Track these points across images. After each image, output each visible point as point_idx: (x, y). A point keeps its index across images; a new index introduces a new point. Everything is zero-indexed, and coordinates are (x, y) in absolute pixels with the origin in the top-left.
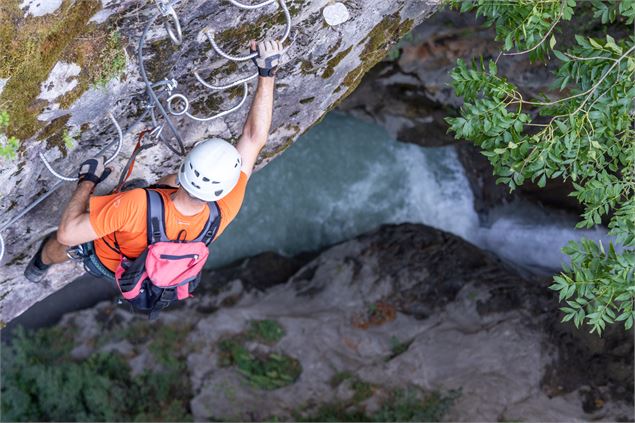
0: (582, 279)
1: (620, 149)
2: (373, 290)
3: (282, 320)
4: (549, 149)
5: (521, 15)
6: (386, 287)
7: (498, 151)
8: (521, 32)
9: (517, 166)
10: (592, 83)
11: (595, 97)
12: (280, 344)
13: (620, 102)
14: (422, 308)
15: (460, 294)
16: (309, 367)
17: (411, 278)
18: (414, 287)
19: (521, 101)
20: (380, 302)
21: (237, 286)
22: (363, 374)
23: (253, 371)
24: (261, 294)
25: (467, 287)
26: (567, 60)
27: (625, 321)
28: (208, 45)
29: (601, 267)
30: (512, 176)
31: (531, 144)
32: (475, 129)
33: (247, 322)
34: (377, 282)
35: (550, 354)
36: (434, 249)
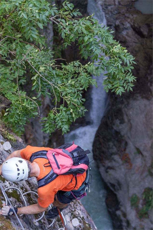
0: (117, 84)
1: (69, 74)
2: (117, 162)
3: (130, 195)
4: (72, 98)
5: (25, 109)
6: (116, 157)
7: (74, 116)
8: (31, 109)
9: (78, 109)
10: (48, 84)
11: (53, 83)
12: (139, 195)
13: (54, 74)
14: (123, 144)
15: (118, 130)
16: (147, 185)
17: (112, 148)
18: (116, 147)
19: (56, 108)
20: (122, 159)
21: (118, 213)
22: (148, 165)
23: (150, 205)
24: (121, 204)
25: (115, 128)
26: (40, 93)
27: (131, 69)
28: (39, 221)
29: (113, 78)
30: (82, 110)
31: (71, 104)
32: (66, 124)
33: (132, 208)
34: (115, 161)
35: (138, 97)
36: (101, 140)
